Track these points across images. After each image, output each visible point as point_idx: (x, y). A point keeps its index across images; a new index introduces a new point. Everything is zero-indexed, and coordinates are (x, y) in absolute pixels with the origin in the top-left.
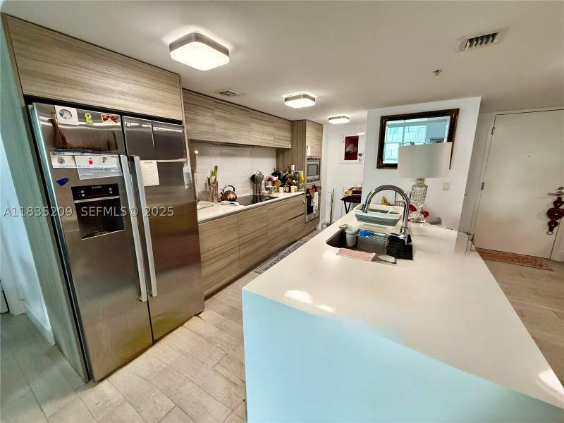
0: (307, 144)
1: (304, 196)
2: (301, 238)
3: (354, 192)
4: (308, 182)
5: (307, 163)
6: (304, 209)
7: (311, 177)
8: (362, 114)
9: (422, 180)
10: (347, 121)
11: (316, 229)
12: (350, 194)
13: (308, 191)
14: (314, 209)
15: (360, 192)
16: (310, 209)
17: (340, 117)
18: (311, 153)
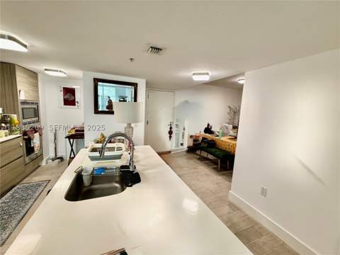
0: (19, 88)
1: (21, 139)
2: (21, 181)
3: (77, 131)
4: (25, 124)
5: (20, 107)
6: (23, 151)
7: (29, 120)
8: (78, 73)
9: (130, 124)
10: (65, 75)
11: (39, 166)
12: (73, 132)
13: (25, 133)
14: (35, 149)
15: (83, 131)
16: (30, 150)
17: (57, 71)
18: (26, 97)
